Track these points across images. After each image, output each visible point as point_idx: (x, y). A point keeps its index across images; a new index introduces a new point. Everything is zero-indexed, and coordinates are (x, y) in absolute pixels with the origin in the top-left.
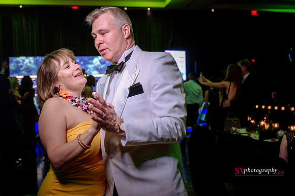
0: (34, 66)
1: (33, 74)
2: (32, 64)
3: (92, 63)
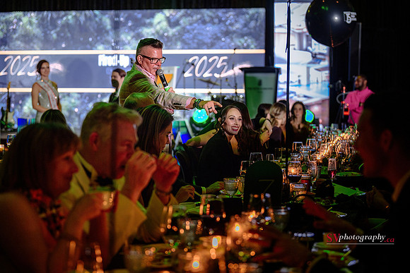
0: (36, 31)
1: (35, 46)
2: (34, 26)
3: (151, 25)
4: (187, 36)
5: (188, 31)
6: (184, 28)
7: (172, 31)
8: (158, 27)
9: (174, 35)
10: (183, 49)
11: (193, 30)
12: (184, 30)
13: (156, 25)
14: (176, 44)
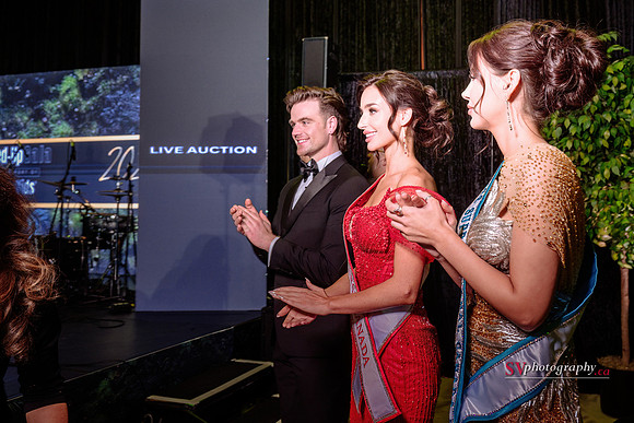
4: (107, 111)
5: (109, 104)
6: (103, 98)
7: (86, 104)
8: (66, 99)
9: (88, 111)
10: (100, 134)
11: (116, 101)
12: (104, 102)
13: (64, 95)
14: (90, 126)
